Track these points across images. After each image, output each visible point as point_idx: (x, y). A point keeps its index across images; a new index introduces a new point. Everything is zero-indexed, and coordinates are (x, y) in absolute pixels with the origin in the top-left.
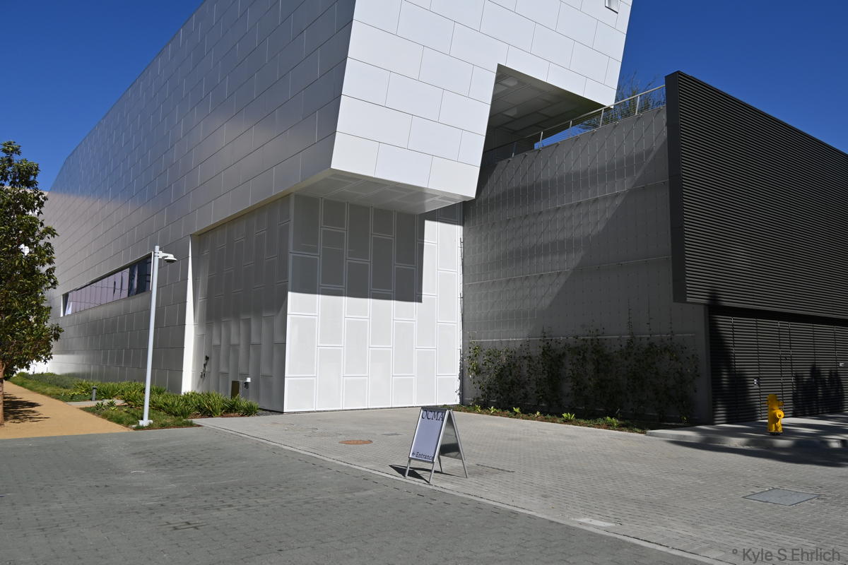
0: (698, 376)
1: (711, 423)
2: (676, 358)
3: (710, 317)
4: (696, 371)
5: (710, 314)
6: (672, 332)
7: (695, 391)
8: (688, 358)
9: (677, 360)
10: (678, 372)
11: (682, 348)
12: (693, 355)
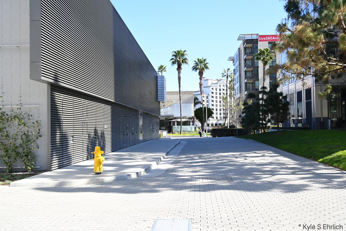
0: (41, 136)
1: (49, 169)
2: (23, 123)
3: (51, 93)
4: (39, 133)
5: (51, 91)
6: (21, 104)
7: (38, 148)
8: (33, 123)
9: (24, 125)
10: (25, 134)
11: (28, 116)
12: (37, 122)
